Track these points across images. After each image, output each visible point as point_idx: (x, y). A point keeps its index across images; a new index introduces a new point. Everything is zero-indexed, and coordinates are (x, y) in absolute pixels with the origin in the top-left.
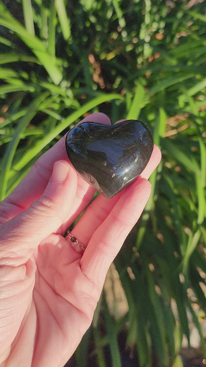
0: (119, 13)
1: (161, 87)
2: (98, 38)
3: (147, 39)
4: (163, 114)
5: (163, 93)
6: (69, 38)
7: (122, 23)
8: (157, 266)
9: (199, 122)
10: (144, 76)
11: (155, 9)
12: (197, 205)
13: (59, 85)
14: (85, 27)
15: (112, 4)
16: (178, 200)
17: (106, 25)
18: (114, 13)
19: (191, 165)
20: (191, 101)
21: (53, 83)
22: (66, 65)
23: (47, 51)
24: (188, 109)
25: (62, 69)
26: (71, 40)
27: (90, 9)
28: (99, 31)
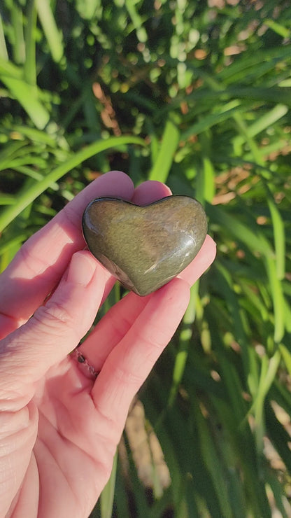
0: (137, 21)
1: (204, 126)
2: (106, 60)
3: (182, 57)
4: (208, 166)
5: (208, 135)
6: (62, 59)
7: (142, 36)
8: (212, 411)
9: (266, 175)
10: (178, 111)
11: (191, 13)
12: (271, 310)
13: (44, 130)
14: (86, 45)
15: (124, 8)
16: (241, 302)
17: (119, 40)
18: (129, 21)
19: (258, 244)
20: (252, 146)
21: (35, 127)
22: (57, 100)
23: (25, 79)
24: (248, 158)
25: (49, 106)
26: (64, 62)
27: (92, 18)
28: (107, 50)
